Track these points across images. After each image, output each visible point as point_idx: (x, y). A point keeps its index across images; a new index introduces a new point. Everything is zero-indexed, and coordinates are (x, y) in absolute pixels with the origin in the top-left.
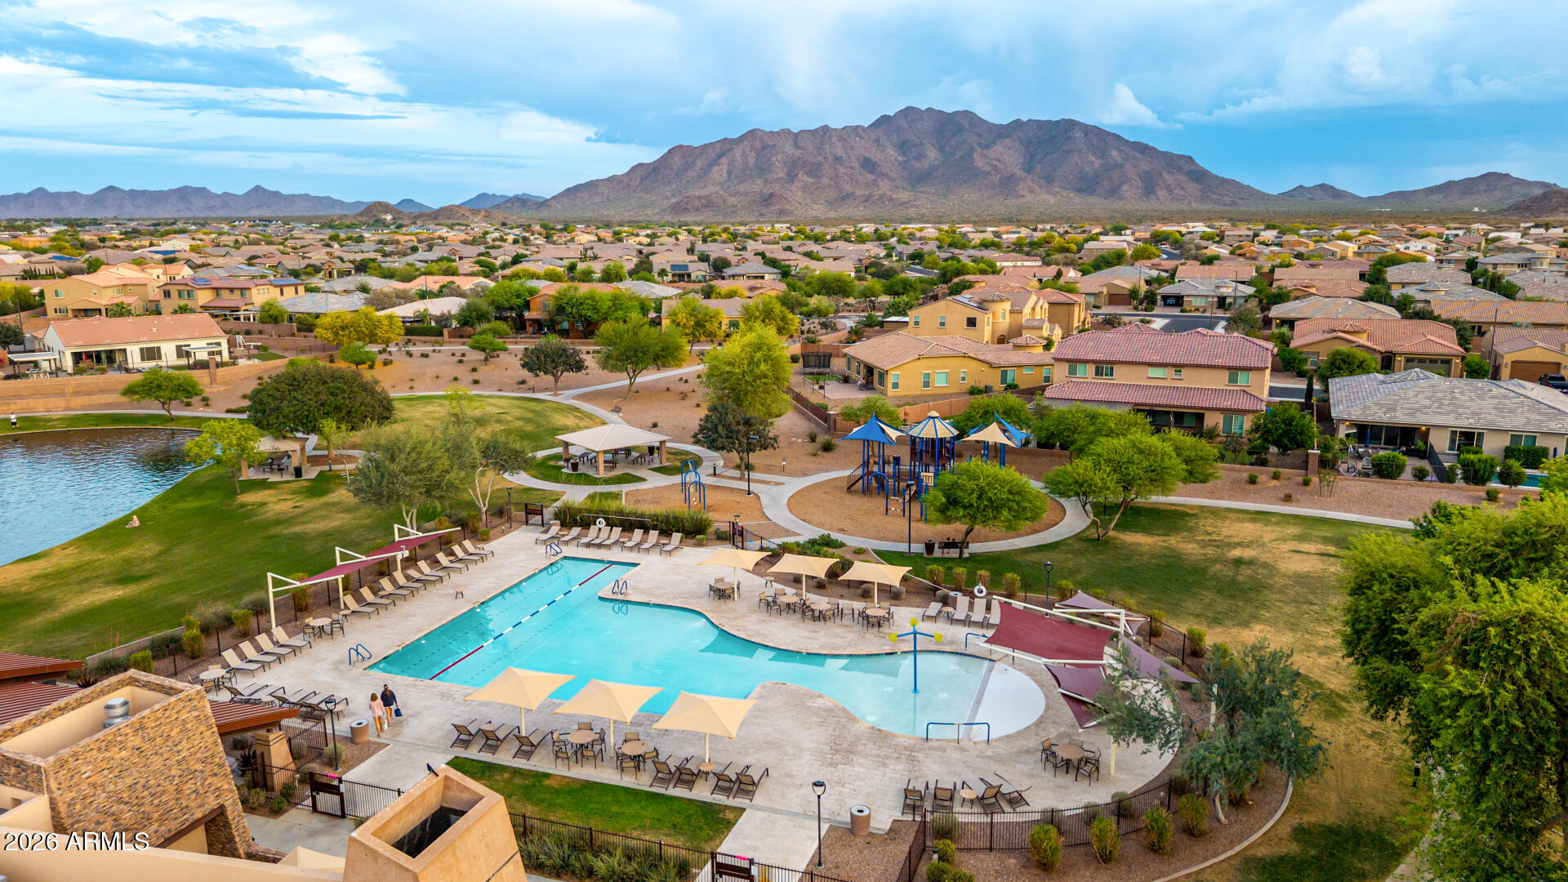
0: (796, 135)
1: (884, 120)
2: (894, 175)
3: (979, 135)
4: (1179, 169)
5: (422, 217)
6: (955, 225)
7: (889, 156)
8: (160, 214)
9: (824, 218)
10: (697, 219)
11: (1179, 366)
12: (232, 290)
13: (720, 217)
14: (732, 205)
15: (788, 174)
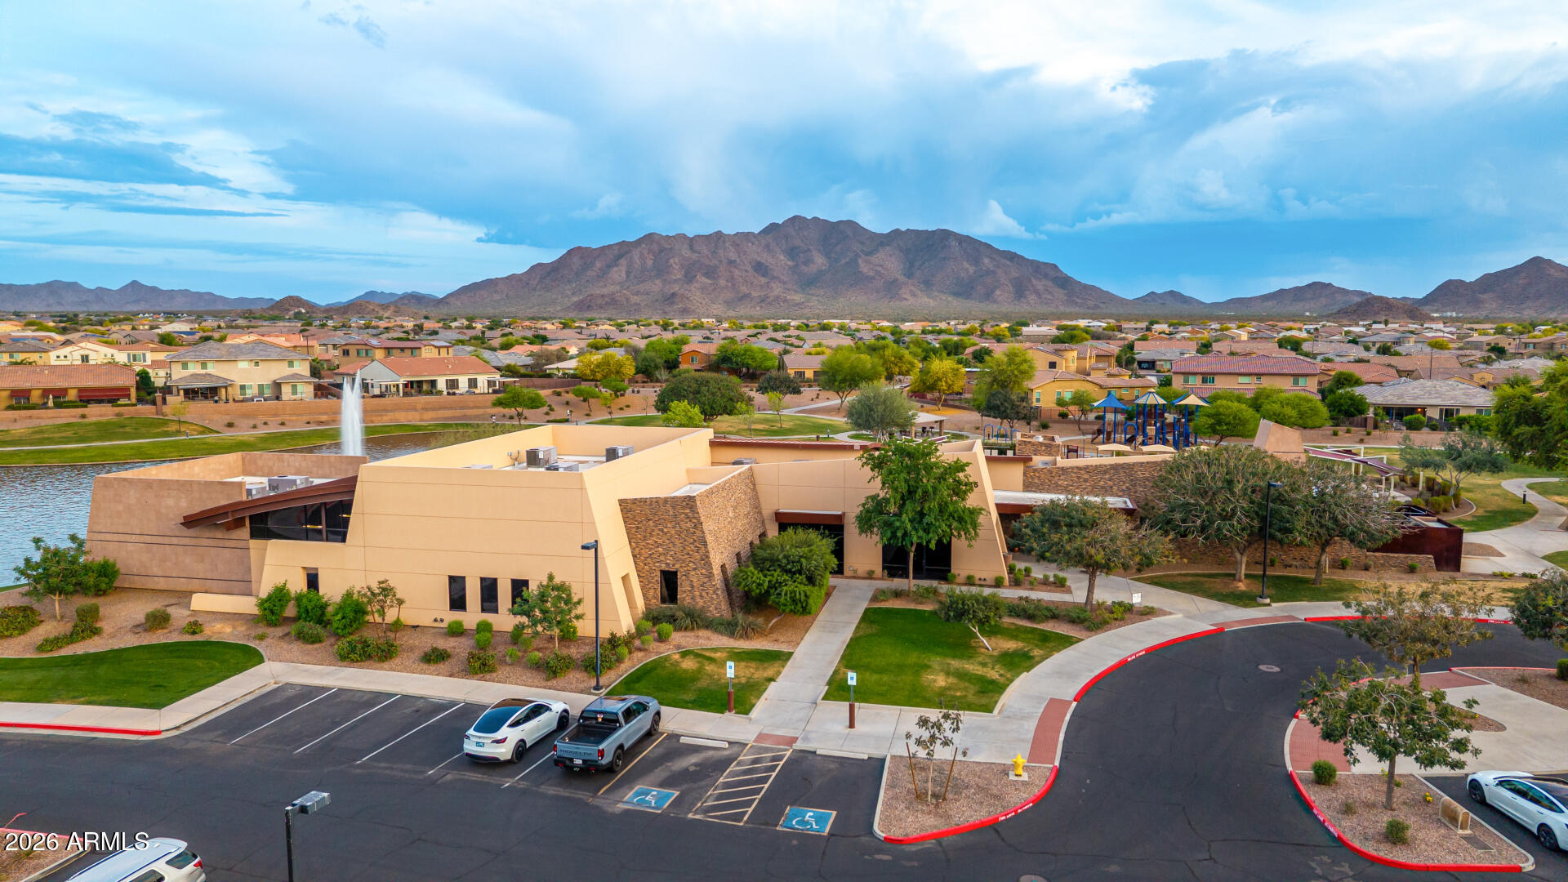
0: (691, 239)
1: (773, 228)
2: (785, 279)
3: (862, 243)
4: (1046, 276)
5: (330, 311)
6: (870, 321)
7: (780, 261)
8: (29, 308)
9: (726, 316)
10: (603, 316)
11: (1259, 375)
12: (402, 349)
13: (624, 314)
14: (636, 304)
15: (686, 276)
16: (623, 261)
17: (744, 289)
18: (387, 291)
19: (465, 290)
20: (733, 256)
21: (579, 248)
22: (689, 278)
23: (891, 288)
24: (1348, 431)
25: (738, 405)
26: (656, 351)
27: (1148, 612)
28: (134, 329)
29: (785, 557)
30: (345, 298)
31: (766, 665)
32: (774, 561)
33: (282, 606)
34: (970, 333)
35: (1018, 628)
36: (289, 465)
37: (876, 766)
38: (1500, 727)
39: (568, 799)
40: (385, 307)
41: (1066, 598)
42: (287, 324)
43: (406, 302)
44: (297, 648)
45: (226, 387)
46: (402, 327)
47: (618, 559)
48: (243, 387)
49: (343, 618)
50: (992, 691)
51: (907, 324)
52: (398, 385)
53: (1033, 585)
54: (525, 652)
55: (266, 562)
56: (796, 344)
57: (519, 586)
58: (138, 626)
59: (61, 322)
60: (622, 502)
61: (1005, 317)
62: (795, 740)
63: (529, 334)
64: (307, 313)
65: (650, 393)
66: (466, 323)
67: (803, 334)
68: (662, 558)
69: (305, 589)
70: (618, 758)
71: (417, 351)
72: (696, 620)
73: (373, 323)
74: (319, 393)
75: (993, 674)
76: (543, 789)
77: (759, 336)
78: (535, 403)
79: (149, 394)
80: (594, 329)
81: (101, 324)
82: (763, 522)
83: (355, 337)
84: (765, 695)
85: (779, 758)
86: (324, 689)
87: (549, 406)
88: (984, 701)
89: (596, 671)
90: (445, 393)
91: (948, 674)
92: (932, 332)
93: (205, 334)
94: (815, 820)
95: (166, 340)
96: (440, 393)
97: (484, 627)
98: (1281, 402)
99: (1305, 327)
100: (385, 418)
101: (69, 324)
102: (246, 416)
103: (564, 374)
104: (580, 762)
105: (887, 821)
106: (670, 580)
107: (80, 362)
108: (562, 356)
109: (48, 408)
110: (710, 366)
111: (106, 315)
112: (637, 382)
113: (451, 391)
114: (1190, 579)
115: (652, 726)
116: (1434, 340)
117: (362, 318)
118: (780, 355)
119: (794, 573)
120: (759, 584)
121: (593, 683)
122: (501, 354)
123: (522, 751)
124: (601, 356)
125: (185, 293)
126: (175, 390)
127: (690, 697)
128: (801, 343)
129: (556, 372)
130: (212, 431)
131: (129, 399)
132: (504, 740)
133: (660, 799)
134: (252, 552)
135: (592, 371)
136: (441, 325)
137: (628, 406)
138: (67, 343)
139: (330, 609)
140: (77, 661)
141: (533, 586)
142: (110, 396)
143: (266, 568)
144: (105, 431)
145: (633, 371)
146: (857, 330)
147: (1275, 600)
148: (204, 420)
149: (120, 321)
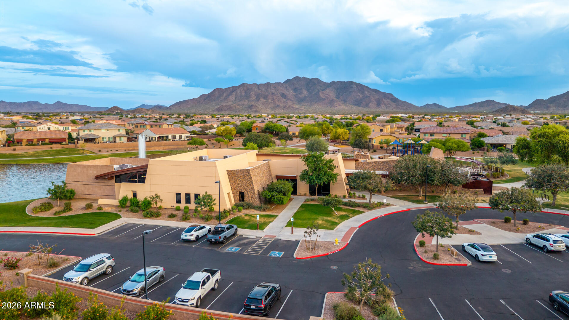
0: (258, 85)
1: (288, 81)
2: (293, 100)
3: (321, 86)
4: (388, 98)
5: (129, 112)
6: (323, 115)
7: (291, 93)
8: (21, 111)
9: (271, 113)
10: (226, 113)
11: (449, 134)
12: (156, 125)
13: (234, 113)
14: (238, 109)
15: (256, 98)
16: (234, 93)
17: (278, 103)
18: (149, 105)
19: (177, 104)
20: (274, 91)
21: (218, 89)
22: (258, 99)
23: (331, 103)
24: (478, 153)
25: (270, 144)
26: (244, 126)
27: (388, 205)
28: (60, 118)
29: (277, 188)
30: (133, 107)
31: (270, 218)
32: (273, 189)
33: (126, 202)
34: (358, 119)
35: (347, 209)
36: (125, 161)
37: (298, 242)
38: (480, 234)
39: (211, 250)
40: (148, 110)
41: (365, 201)
42: (114, 116)
43: (156, 108)
44: (131, 214)
45: (98, 138)
46: (155, 117)
47: (226, 188)
48: (103, 138)
49: (145, 205)
50: (335, 225)
51: (336, 116)
52: (155, 138)
53: (355, 197)
54: (199, 215)
55: (121, 189)
56: (294, 123)
57: (197, 196)
58: (83, 208)
59: (34, 116)
60: (227, 171)
61: (372, 113)
62: (276, 236)
63: (200, 120)
64: (120, 112)
65: (241, 140)
66: (177, 116)
67: (297, 120)
68: (240, 188)
69: (133, 197)
70: (225, 240)
71: (161, 126)
72: (250, 206)
73: (144, 116)
74: (129, 140)
75: (336, 221)
76: (203, 247)
77: (281, 120)
78: (202, 144)
79: (72, 141)
80: (223, 118)
81: (48, 116)
82: (272, 178)
83: (140, 121)
84: (269, 226)
85: (271, 240)
86: (140, 224)
87: (207, 145)
88: (332, 227)
89: (219, 219)
90: (171, 140)
91: (323, 220)
92: (344, 119)
93: (86, 120)
94: (278, 254)
95: (74, 122)
96: (170, 140)
97: (186, 208)
98: (452, 143)
99: (481, 116)
100: (151, 149)
101: (37, 116)
102: (105, 148)
103: (212, 134)
104: (214, 240)
105: (298, 254)
106: (242, 195)
107: (47, 130)
108: (211, 127)
109: (40, 145)
110: (262, 131)
111: (50, 113)
112: (237, 137)
113: (173, 140)
114: (405, 196)
115: (235, 232)
116: (524, 121)
117: (140, 114)
118: (287, 127)
119: (279, 192)
120: (269, 195)
121: (219, 223)
122: (190, 127)
123: (198, 238)
124: (224, 128)
125: (77, 105)
126: (81, 139)
127: (246, 226)
128: (296, 123)
129: (209, 133)
130: (94, 153)
131: (66, 142)
132: (192, 235)
133: (236, 250)
134: (116, 187)
135: (221, 133)
136: (168, 117)
137: (233, 145)
138: (40, 123)
139: (140, 203)
140: (67, 217)
141: (201, 195)
142: (59, 141)
143: (121, 191)
144: (59, 153)
145: (235, 133)
146: (317, 118)
147: (429, 202)
148: (91, 149)
149: (55, 115)
